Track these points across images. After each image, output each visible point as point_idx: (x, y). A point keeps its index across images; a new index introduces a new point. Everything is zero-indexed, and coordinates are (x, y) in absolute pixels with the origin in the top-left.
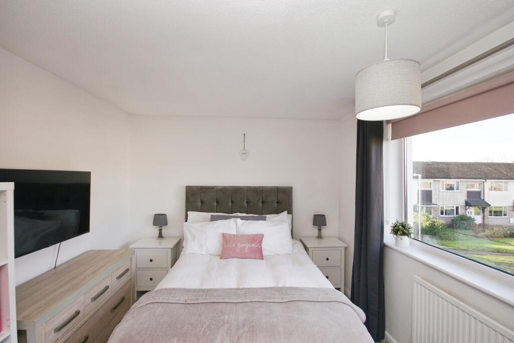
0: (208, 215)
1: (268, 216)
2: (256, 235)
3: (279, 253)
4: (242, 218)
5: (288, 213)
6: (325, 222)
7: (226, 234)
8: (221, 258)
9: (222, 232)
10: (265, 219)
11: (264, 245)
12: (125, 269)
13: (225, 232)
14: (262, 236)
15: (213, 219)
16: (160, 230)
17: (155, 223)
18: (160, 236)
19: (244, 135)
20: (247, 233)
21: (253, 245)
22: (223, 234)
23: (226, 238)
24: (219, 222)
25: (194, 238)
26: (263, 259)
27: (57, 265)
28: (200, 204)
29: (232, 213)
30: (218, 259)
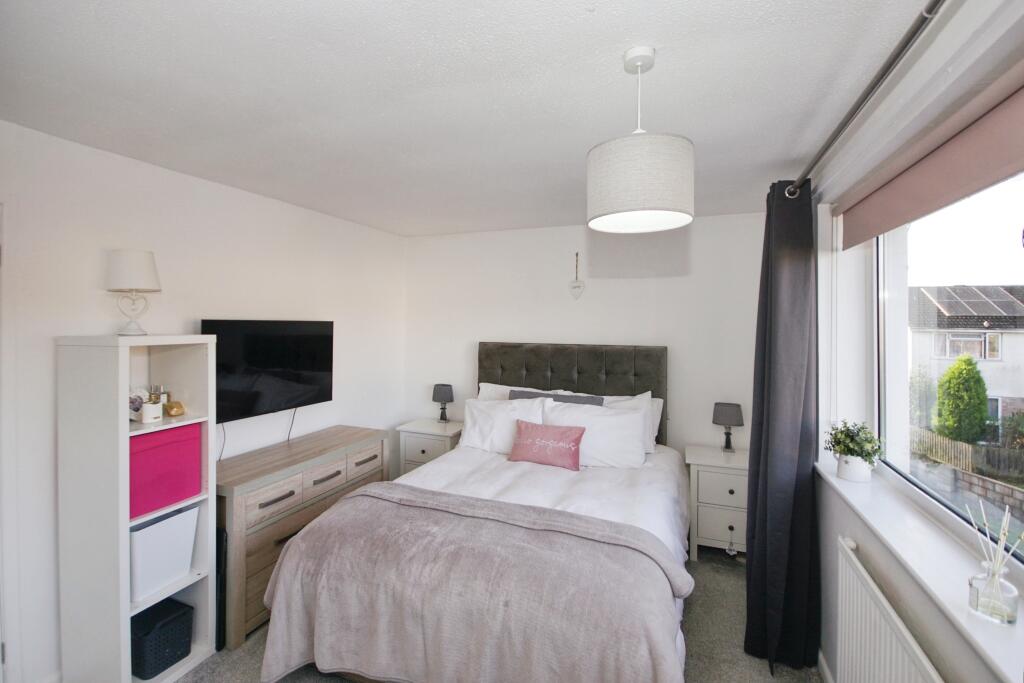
0: (506, 389)
1: (607, 399)
2: (570, 429)
3: (613, 464)
4: (557, 398)
5: (653, 396)
6: (742, 420)
7: (522, 422)
8: (509, 460)
9: (518, 418)
10: (600, 403)
11: (585, 446)
12: (372, 455)
13: (521, 419)
14: (582, 431)
15: (513, 396)
16: (443, 409)
17: (435, 399)
18: (443, 417)
19: (577, 255)
20: (557, 424)
21: (561, 444)
22: (518, 421)
23: (522, 429)
24: (517, 403)
25: (475, 423)
26: (578, 470)
27: (291, 437)
28: (500, 371)
29: (551, 390)
30: (504, 459)
